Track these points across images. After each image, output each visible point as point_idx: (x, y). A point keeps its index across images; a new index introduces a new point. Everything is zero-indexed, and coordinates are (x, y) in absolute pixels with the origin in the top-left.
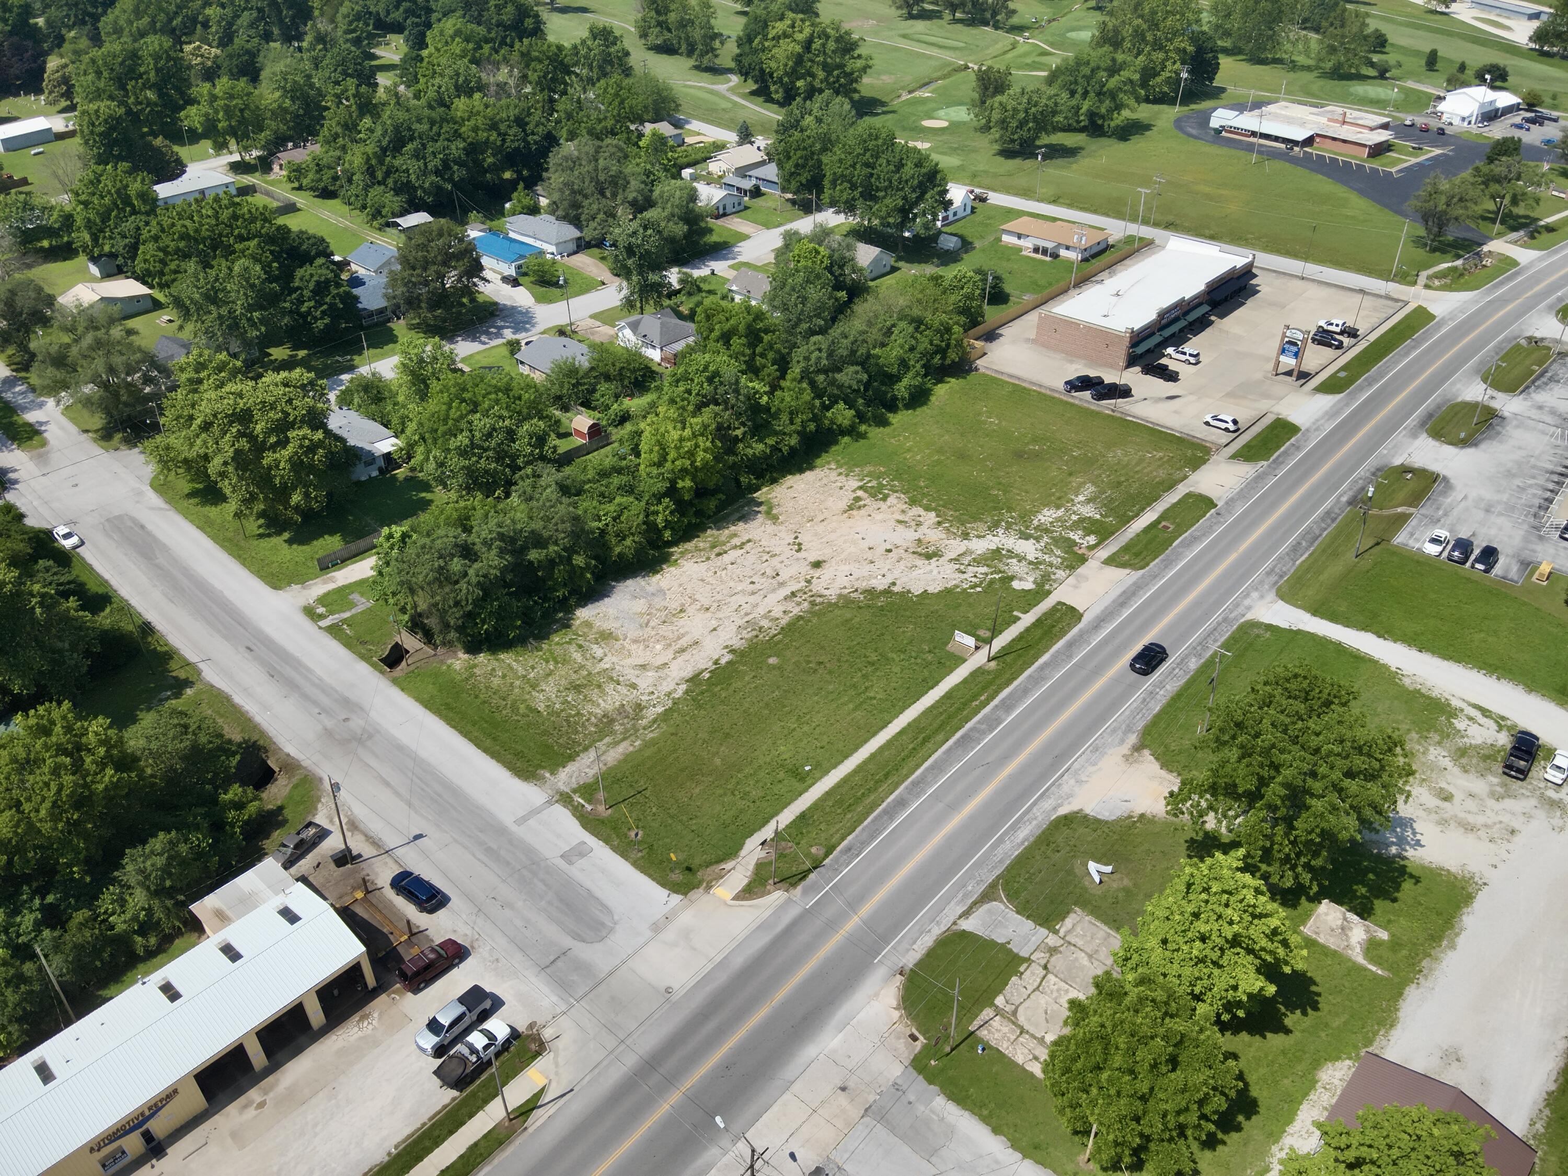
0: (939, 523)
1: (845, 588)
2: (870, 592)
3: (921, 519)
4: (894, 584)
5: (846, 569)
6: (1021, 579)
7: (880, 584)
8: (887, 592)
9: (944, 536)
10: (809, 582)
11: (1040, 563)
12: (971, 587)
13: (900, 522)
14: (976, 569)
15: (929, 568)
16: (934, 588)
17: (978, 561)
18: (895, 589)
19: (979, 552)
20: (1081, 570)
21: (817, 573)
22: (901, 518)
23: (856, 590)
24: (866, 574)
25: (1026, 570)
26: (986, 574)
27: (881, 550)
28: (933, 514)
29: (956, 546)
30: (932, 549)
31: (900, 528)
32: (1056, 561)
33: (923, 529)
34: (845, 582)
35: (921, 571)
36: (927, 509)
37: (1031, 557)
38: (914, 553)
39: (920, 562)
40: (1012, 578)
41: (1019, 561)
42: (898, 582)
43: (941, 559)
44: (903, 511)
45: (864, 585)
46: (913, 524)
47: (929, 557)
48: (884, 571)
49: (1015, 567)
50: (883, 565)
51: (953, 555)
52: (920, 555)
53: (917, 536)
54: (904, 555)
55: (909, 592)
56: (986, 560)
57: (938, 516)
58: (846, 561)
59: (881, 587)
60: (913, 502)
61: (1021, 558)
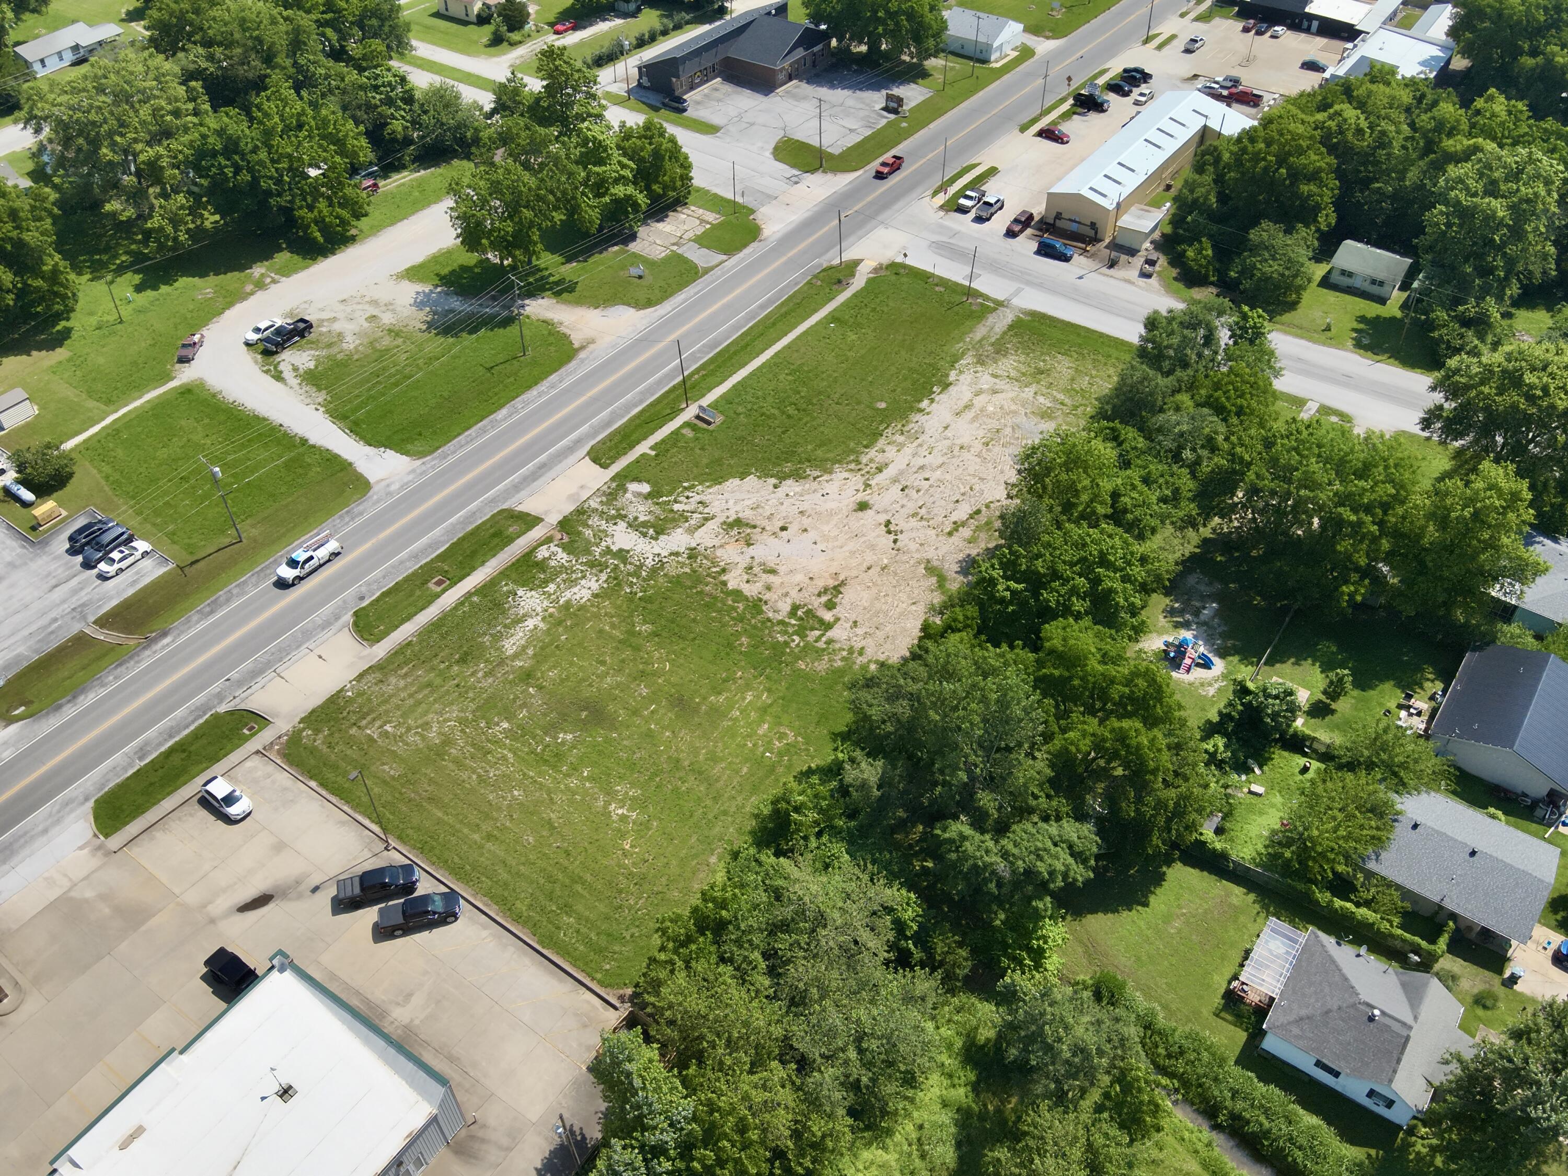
0: (724, 571)
1: (827, 481)
2: (798, 476)
3: (746, 577)
4: (775, 487)
5: (830, 504)
6: (638, 494)
7: (790, 486)
8: (782, 477)
9: (719, 553)
10: (867, 486)
11: (614, 518)
12: (693, 486)
13: (773, 572)
14: (686, 508)
15: (738, 508)
16: (733, 483)
17: (683, 517)
18: (773, 481)
19: (679, 530)
20: (569, 508)
21: (861, 497)
22: (771, 578)
23: (815, 479)
24: (806, 497)
25: (631, 508)
26: (676, 501)
27: (793, 529)
28: (731, 586)
29: (706, 537)
30: (735, 531)
31: (771, 563)
32: (595, 521)
33: (744, 561)
34: (828, 488)
35: (747, 503)
36: (737, 594)
37: (622, 525)
38: (755, 527)
39: (747, 515)
40: (648, 496)
41: (636, 518)
42: (771, 487)
43: (723, 519)
44: (769, 588)
45: (808, 485)
46: (756, 570)
47: (738, 523)
48: (787, 502)
49: (641, 511)
50: (789, 509)
51: (711, 525)
52: (747, 525)
53: (751, 551)
54: (764, 523)
55: (759, 478)
56: (674, 520)
57: (724, 584)
58: (831, 514)
59: (789, 482)
60: (756, 605)
61: (635, 525)
